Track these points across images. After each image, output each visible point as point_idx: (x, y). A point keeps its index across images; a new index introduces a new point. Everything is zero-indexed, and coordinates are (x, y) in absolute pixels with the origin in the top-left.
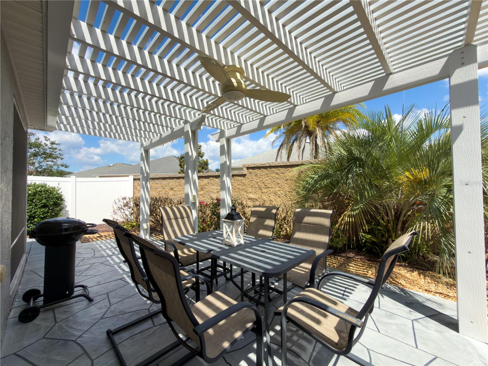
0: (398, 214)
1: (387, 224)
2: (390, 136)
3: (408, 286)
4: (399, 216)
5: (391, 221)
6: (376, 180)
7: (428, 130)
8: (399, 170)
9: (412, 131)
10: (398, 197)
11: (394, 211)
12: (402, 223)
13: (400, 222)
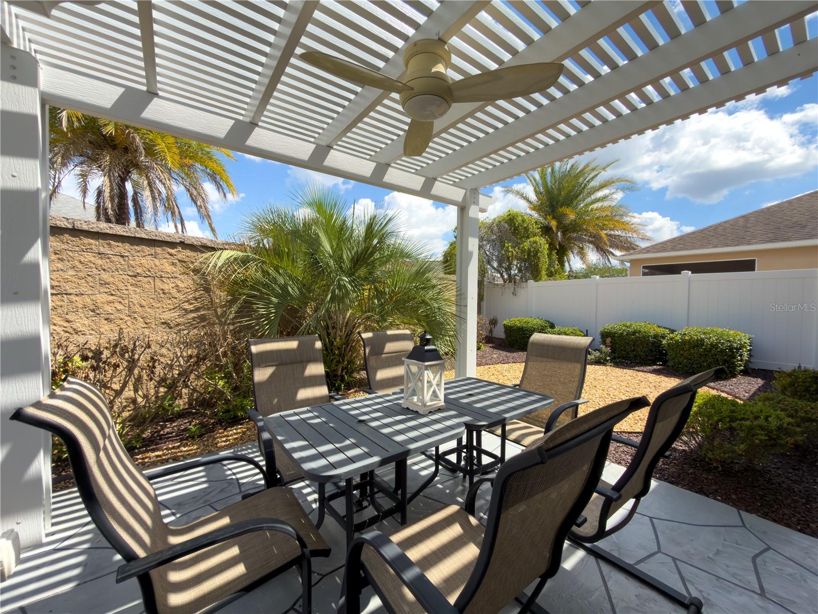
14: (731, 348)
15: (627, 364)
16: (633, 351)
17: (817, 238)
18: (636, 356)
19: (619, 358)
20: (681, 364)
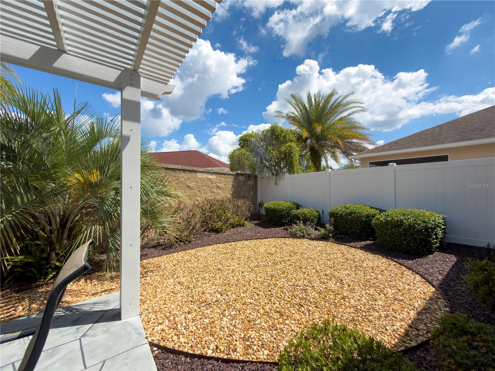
0: (64, 221)
1: (49, 236)
2: (58, 129)
3: (75, 299)
4: (65, 223)
5: (55, 230)
6: (35, 180)
7: (99, 134)
8: (68, 171)
9: (83, 130)
10: (65, 201)
11: (60, 219)
12: (69, 231)
13: (67, 229)
14: (427, 229)
15: (346, 239)
16: (351, 228)
17: (494, 137)
18: (353, 233)
19: (340, 234)
20: (386, 241)
